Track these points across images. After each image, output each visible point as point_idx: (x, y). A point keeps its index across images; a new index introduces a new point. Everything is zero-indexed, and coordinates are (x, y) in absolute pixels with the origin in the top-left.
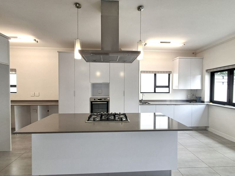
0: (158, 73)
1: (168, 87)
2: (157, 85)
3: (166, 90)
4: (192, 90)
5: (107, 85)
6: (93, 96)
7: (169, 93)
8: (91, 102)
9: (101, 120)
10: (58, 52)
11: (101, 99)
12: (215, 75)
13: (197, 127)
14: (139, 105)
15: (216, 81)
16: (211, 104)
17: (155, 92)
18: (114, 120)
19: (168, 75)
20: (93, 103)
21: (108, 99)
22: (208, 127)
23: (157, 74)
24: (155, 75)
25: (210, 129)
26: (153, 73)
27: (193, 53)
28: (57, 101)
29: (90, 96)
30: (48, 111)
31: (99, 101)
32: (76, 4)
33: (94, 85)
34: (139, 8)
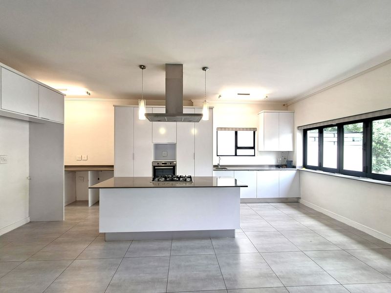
0: (240, 130)
1: (253, 148)
2: (239, 146)
3: (251, 152)
4: (283, 152)
5: (173, 146)
6: (156, 160)
7: (254, 156)
8: (154, 167)
9: (166, 180)
10: (114, 105)
11: (166, 164)
12: (324, 132)
13: (287, 199)
14: (214, 171)
15: (325, 139)
16: (304, 169)
17: (236, 155)
18: (179, 180)
19: (253, 132)
20: (156, 168)
21: (174, 163)
22: (300, 198)
23: (238, 132)
24: (236, 133)
25: (301, 201)
26: (232, 130)
27: (284, 105)
28: (112, 166)
29: (152, 159)
30: (99, 179)
31: (163, 165)
32: (141, 66)
33: (157, 146)
34: (204, 69)
